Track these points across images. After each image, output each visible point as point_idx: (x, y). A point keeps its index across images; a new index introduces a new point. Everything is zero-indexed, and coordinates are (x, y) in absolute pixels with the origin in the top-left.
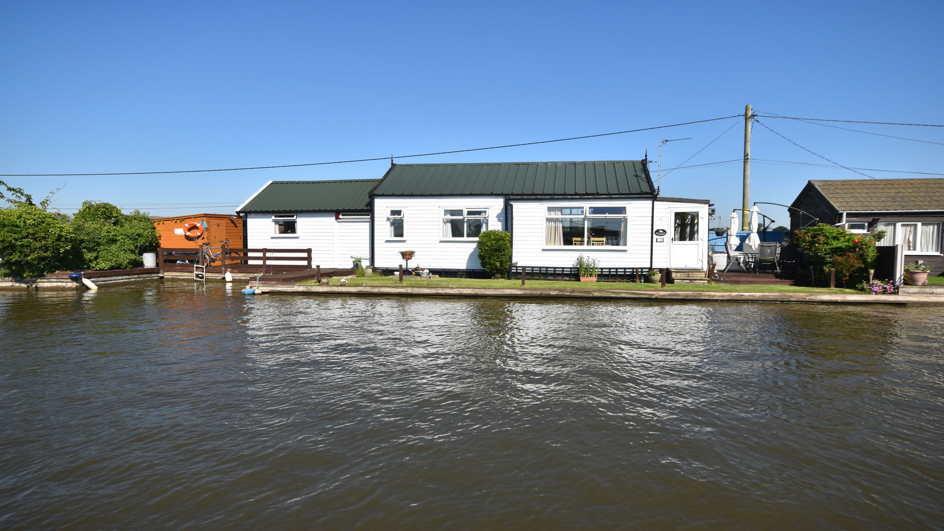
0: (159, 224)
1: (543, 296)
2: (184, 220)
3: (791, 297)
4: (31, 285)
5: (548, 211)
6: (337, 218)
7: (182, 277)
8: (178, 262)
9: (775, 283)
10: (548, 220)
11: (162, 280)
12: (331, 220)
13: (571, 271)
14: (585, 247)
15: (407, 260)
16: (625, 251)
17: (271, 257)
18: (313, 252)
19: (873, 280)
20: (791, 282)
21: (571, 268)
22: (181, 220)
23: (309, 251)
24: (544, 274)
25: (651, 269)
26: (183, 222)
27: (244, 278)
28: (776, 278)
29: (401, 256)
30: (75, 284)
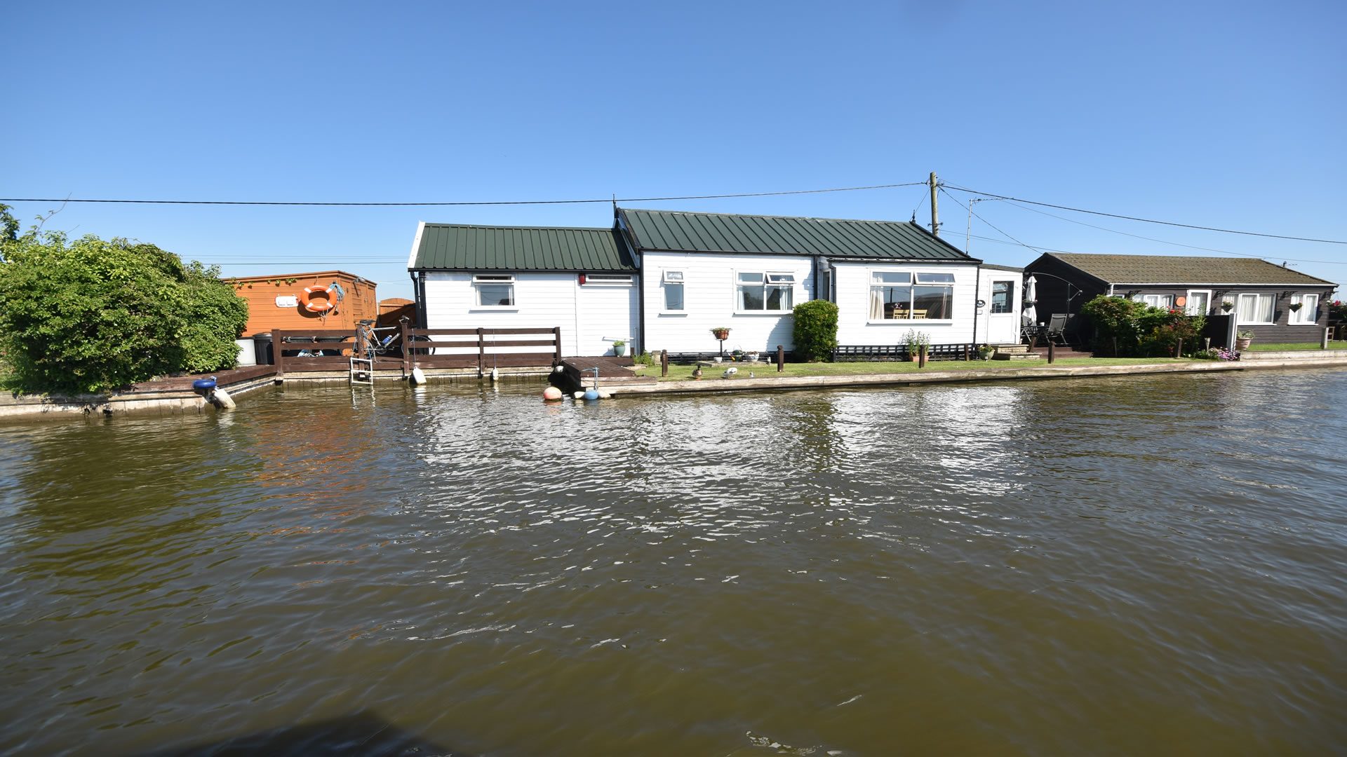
0: (240, 288)
1: (970, 379)
2: (295, 282)
3: (1174, 367)
4: (94, 409)
5: (873, 276)
6: (582, 282)
7: (322, 380)
8: (301, 354)
9: (1072, 356)
10: (873, 288)
11: (278, 387)
12: (571, 284)
13: (896, 350)
14: (911, 321)
15: (721, 341)
16: (950, 325)
17: (493, 342)
18: (562, 333)
19: (1210, 347)
20: (1091, 354)
21: (896, 347)
22: (289, 281)
23: (556, 331)
24: (868, 354)
25: (974, 345)
26: (293, 284)
27: (443, 377)
28: (1073, 350)
29: (713, 336)
30: (203, 401)
